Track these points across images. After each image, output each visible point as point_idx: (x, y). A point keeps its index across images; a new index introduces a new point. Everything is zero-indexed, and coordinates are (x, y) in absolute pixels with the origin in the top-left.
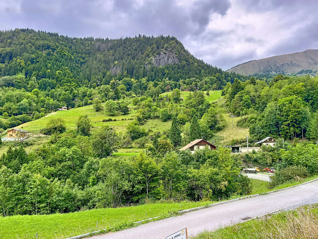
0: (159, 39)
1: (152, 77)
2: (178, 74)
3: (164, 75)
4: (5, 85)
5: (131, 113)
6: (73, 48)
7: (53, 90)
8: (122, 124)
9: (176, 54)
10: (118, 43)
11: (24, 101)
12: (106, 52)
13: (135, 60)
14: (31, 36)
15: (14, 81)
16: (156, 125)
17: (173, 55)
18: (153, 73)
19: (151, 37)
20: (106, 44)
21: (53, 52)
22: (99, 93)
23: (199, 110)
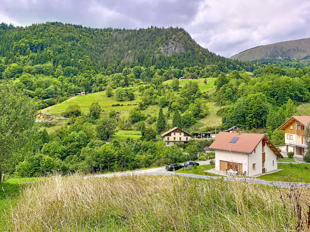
0: (169, 30)
1: (159, 65)
2: (183, 62)
3: (171, 63)
4: (37, 72)
5: (136, 99)
6: (94, 38)
7: (75, 77)
8: (127, 109)
9: (182, 44)
10: (132, 34)
11: (51, 87)
12: (122, 41)
13: (146, 50)
14: (59, 29)
15: (44, 69)
16: (155, 110)
17: (180, 45)
18: (161, 62)
19: (162, 28)
20: (122, 35)
21: (77, 42)
22: (112, 80)
23: (191, 98)
